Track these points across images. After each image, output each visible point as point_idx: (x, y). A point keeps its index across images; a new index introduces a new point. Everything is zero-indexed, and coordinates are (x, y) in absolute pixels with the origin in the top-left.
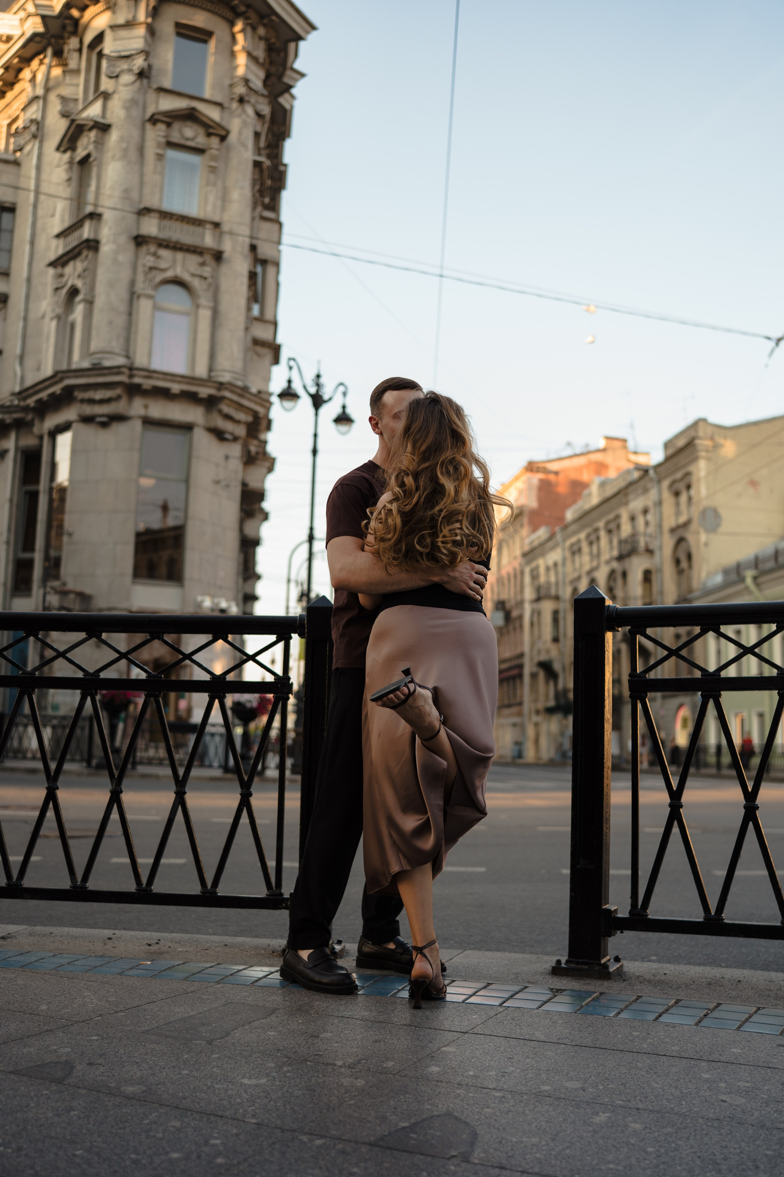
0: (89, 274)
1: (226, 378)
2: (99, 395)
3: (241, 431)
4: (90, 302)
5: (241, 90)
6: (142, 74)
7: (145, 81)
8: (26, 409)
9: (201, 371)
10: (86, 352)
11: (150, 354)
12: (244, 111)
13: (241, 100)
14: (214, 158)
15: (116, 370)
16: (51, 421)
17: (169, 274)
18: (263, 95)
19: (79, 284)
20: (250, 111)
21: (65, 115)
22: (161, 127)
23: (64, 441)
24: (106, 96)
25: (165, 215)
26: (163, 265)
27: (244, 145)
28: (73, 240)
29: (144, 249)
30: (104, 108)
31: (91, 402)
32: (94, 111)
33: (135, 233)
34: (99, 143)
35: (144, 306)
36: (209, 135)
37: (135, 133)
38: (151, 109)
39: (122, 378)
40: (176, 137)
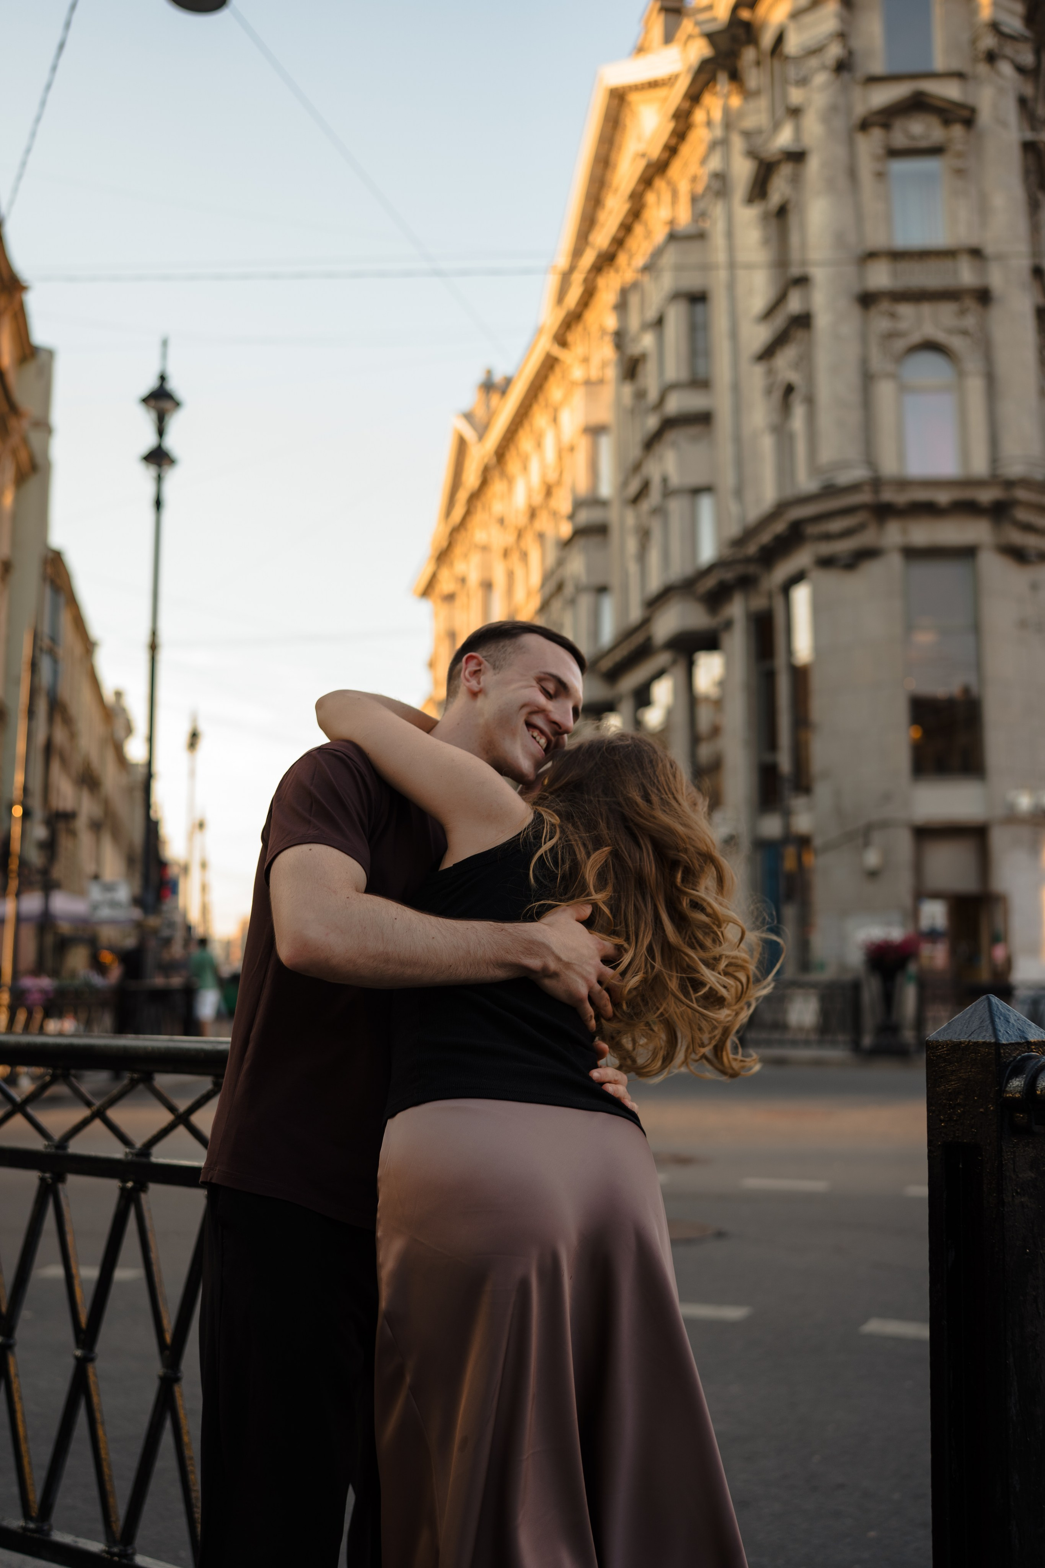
0: (805, 362)
1: (1015, 470)
2: (836, 526)
4: (810, 401)
5: (989, 41)
6: (842, 67)
7: (846, 76)
8: (748, 560)
9: (980, 466)
10: (814, 468)
11: (901, 456)
12: (999, 74)
13: (991, 57)
14: (960, 155)
15: (854, 488)
16: (782, 571)
17: (916, 338)
18: (1024, 40)
19: (794, 377)
20: (1006, 68)
21: (752, 154)
22: (877, 134)
23: (801, 596)
24: (795, 112)
25: (897, 256)
26: (903, 325)
27: (1004, 124)
28: (779, 321)
29: (874, 312)
30: (798, 131)
31: (828, 537)
32: (784, 138)
33: (859, 291)
34: (796, 180)
35: (885, 391)
36: (948, 123)
37: (840, 151)
38: (860, 110)
39: (865, 497)
40: (899, 139)
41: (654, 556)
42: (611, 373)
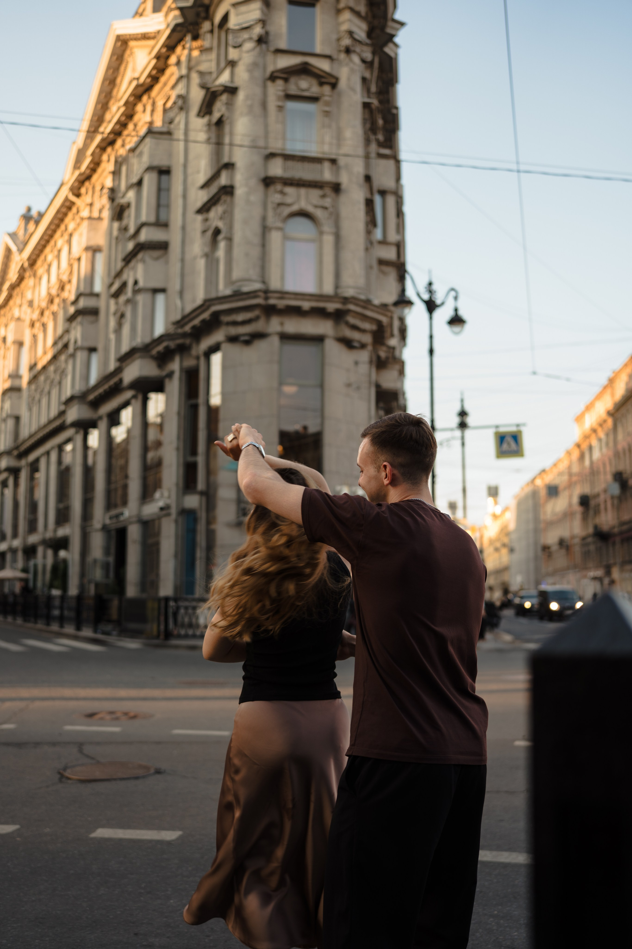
0: (228, 216)
1: (349, 293)
2: (240, 317)
3: (367, 339)
4: (229, 239)
5: (347, 41)
6: (261, 40)
7: (264, 46)
8: (185, 335)
9: (328, 289)
10: (229, 281)
11: (282, 278)
12: (351, 60)
13: (348, 51)
14: (327, 104)
15: (253, 294)
16: (206, 343)
17: (295, 208)
18: (367, 44)
19: (220, 224)
20: (356, 59)
21: (203, 86)
22: (280, 82)
23: (216, 359)
24: (232, 64)
25: (288, 157)
26: (289, 200)
27: (353, 90)
28: (214, 189)
29: (272, 189)
30: (232, 74)
31: (235, 323)
32: (224, 78)
33: (263, 175)
34: (229, 105)
35: (275, 237)
36: (321, 84)
37: (258, 91)
38: (270, 68)
39: (259, 301)
40: (293, 90)
41: (126, 329)
42: (106, 214)
